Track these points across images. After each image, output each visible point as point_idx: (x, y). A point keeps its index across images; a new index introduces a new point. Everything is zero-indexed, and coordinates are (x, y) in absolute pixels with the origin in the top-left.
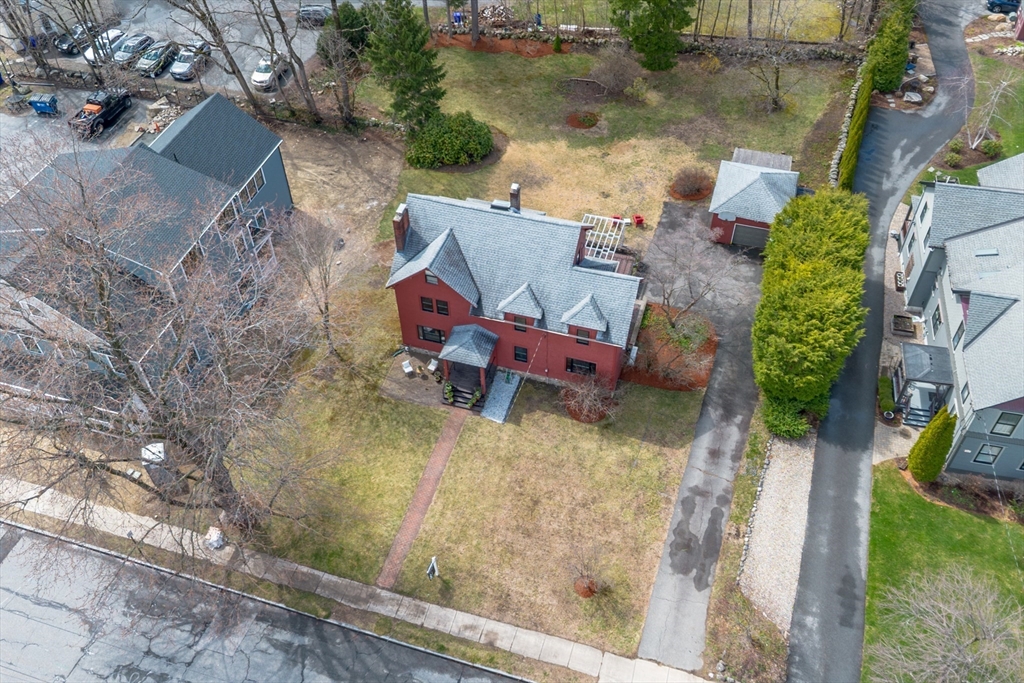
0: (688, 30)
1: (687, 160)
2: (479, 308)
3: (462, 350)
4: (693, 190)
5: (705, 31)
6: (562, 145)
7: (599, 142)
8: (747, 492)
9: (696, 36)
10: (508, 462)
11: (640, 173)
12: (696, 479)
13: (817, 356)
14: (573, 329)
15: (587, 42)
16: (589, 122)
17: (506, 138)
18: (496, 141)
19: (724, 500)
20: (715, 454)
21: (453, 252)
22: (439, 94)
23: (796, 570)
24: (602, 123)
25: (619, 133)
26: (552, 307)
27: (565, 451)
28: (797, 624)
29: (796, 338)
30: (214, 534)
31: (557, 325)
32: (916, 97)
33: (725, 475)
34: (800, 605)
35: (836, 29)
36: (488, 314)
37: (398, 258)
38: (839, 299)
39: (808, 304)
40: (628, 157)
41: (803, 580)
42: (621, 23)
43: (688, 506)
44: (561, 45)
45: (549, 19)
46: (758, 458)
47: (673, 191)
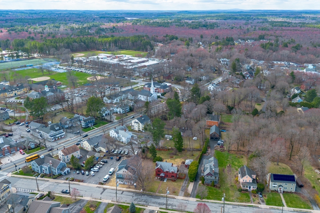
0: (183, 147)
1: (183, 160)
2: (163, 171)
3: (162, 175)
4: (184, 163)
5: (185, 148)
6: (170, 160)
7: (174, 159)
8: (188, 186)
9: (184, 148)
10: (167, 185)
11: (178, 162)
12: (183, 185)
13: (193, 173)
14: (172, 172)
15: (172, 149)
16: (173, 157)
17: (164, 159)
18: (163, 159)
19: (186, 186)
20: (185, 183)
21: (161, 166)
22: (156, 155)
23: (192, 189)
24: (174, 157)
25: (176, 158)
26: (170, 170)
27: (172, 184)
28: (191, 193)
29: (191, 172)
30: (141, 190)
31: (170, 172)
32: (207, 154)
33: (186, 185)
34: (192, 192)
35: (200, 147)
36: (164, 171)
37: (156, 167)
38: (194, 169)
39: (192, 169)
40: (177, 160)
41: (192, 191)
42: (175, 147)
43: (183, 187)
44: (169, 149)
45: (167, 147)
46: (189, 184)
47: (182, 163)
